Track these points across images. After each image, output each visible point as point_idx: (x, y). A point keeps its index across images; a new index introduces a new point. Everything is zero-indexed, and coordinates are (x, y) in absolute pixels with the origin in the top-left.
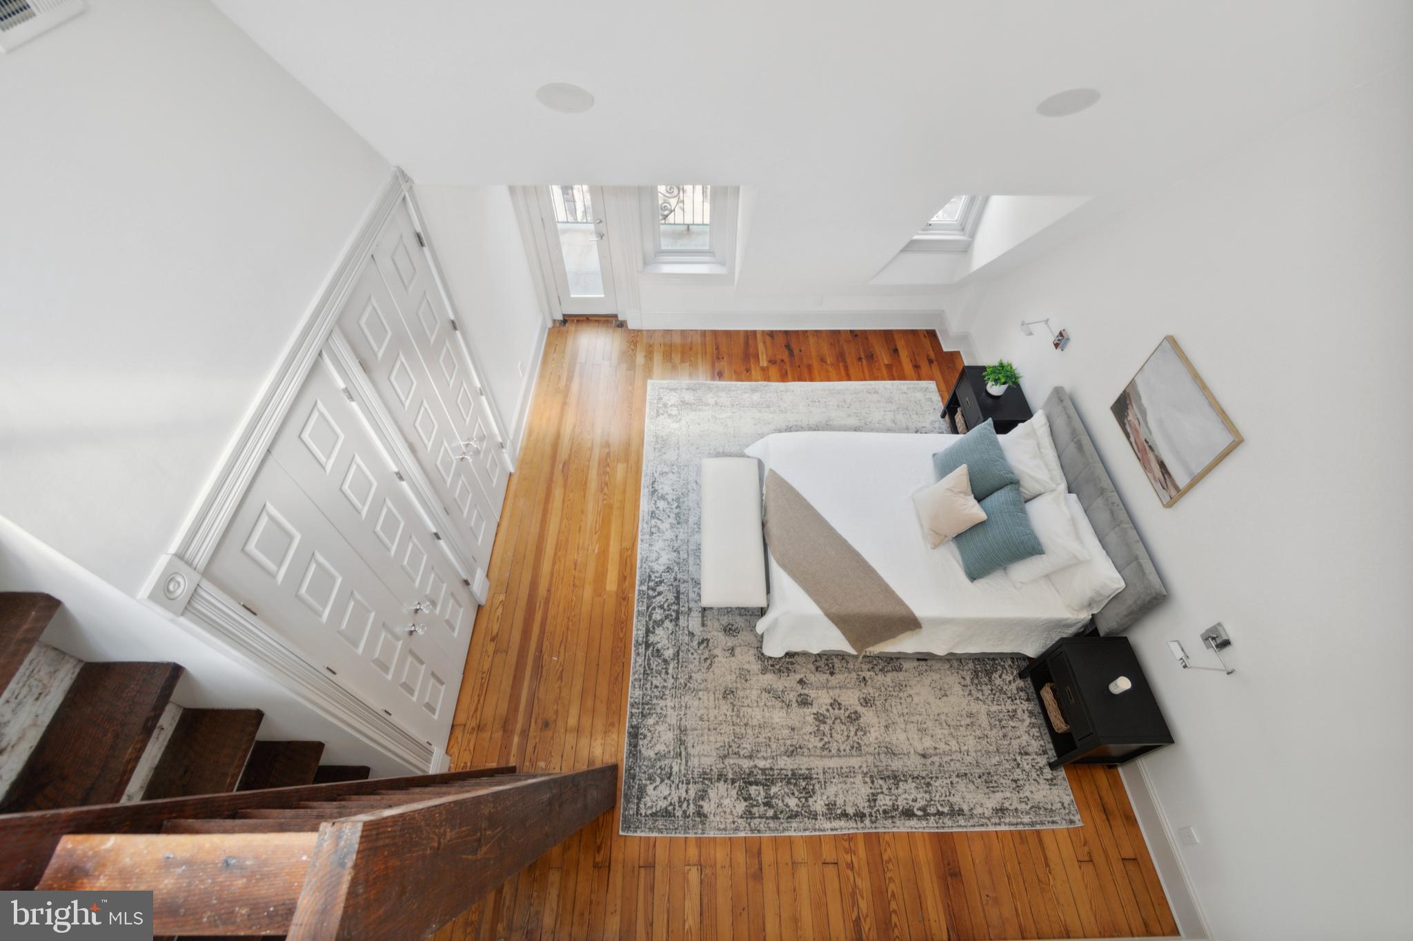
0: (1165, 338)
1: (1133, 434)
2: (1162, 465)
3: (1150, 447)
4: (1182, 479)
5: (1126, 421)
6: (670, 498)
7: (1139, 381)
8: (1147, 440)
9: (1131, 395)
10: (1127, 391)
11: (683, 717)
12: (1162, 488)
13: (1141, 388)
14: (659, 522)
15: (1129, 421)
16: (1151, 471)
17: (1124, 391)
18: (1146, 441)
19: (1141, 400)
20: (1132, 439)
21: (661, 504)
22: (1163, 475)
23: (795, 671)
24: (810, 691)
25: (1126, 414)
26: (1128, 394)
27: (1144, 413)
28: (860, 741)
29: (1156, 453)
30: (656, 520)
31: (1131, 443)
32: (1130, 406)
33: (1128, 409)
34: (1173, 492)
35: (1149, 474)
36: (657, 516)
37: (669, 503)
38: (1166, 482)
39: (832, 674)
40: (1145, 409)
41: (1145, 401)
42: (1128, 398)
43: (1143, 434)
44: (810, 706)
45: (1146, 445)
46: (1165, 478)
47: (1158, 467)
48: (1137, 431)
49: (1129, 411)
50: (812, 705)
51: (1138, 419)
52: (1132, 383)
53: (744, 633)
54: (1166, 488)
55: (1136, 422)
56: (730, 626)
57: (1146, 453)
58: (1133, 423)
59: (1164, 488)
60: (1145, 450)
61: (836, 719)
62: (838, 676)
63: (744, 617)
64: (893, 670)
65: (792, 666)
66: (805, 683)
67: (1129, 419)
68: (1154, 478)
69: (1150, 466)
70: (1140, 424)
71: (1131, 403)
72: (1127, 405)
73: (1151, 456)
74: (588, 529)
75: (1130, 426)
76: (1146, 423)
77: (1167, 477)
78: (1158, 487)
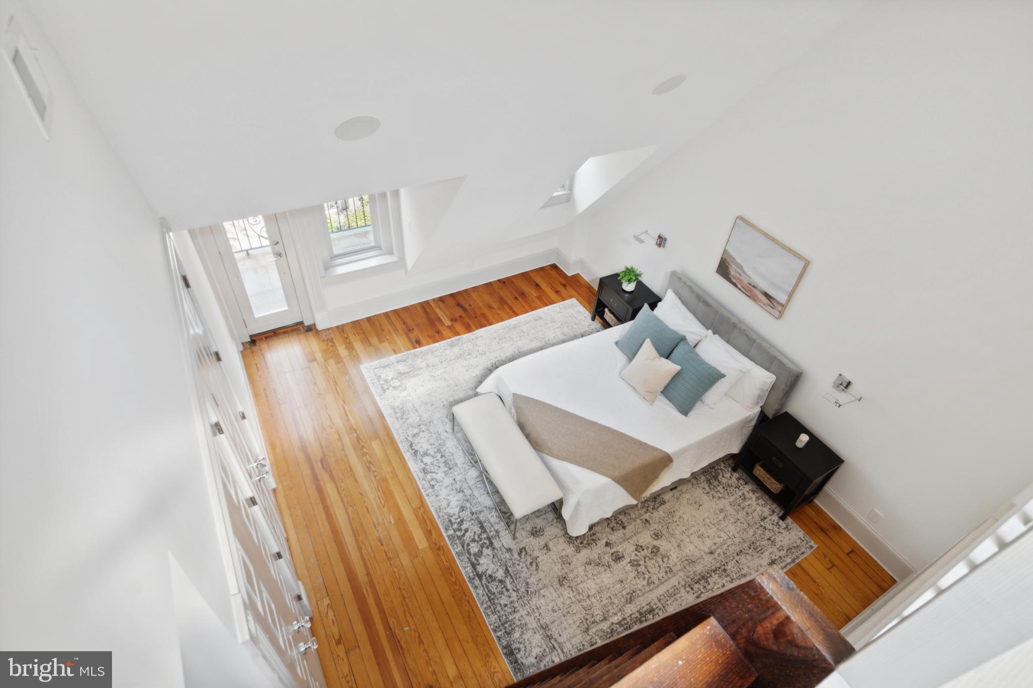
0: (737, 218)
1: (738, 283)
2: (766, 295)
3: (753, 286)
4: (781, 297)
5: (730, 276)
6: (431, 452)
7: (729, 249)
8: (750, 282)
9: (727, 259)
10: (724, 257)
11: (540, 617)
12: (771, 308)
13: (732, 252)
14: (434, 475)
15: (733, 276)
16: (760, 301)
17: (722, 258)
18: (749, 284)
19: (735, 260)
20: (739, 286)
21: (427, 460)
22: (769, 300)
23: (599, 539)
24: (618, 548)
25: (728, 272)
26: (725, 259)
27: (740, 267)
28: (668, 565)
29: (759, 288)
30: (430, 474)
31: (739, 289)
32: (729, 266)
33: (728, 268)
34: (780, 308)
35: (759, 303)
36: (429, 470)
37: (433, 457)
38: (772, 304)
39: (624, 528)
40: (741, 265)
41: (738, 260)
42: (726, 262)
43: (745, 280)
44: (623, 559)
45: (750, 286)
46: (771, 302)
47: (764, 296)
48: (740, 280)
49: (730, 270)
50: (624, 557)
51: (738, 272)
52: (725, 251)
53: (548, 529)
54: (773, 306)
55: (738, 275)
56: (535, 529)
57: (752, 291)
58: (736, 275)
59: (773, 308)
60: (751, 289)
61: (645, 558)
62: (629, 528)
63: (541, 517)
64: (660, 505)
65: (595, 536)
66: (611, 544)
67: (732, 274)
68: (764, 304)
69: (759, 298)
70: (740, 275)
71: (729, 264)
72: (727, 266)
73: (756, 292)
74: (375, 506)
75: (735, 278)
76: (745, 273)
77: (772, 300)
78: (769, 308)
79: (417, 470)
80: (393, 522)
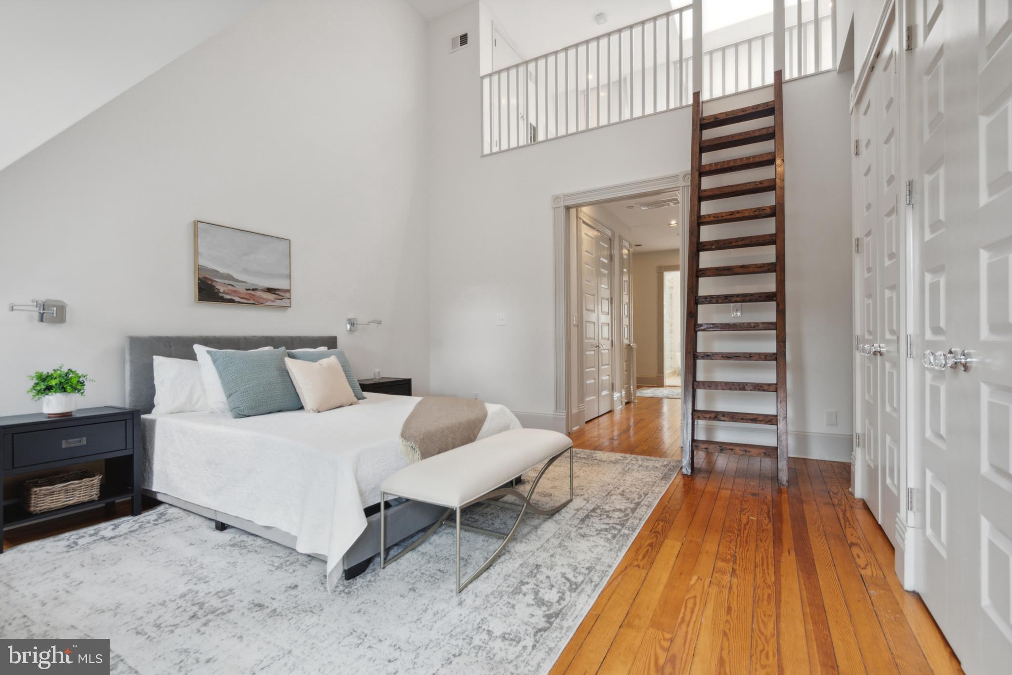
1: (235, 296)
2: (270, 290)
3: (253, 290)
4: (283, 284)
5: (221, 295)
6: (530, 598)
7: (205, 263)
8: (248, 288)
9: (207, 276)
10: (201, 277)
12: (280, 301)
13: (211, 265)
14: (570, 576)
15: (224, 292)
16: (267, 300)
17: (200, 279)
18: (247, 290)
19: (219, 272)
20: (237, 299)
21: (551, 596)
22: (275, 294)
25: (216, 291)
26: (205, 278)
27: (229, 277)
29: (260, 289)
30: (573, 579)
31: (239, 302)
32: (214, 284)
33: (215, 287)
34: (287, 295)
35: (267, 304)
36: (568, 584)
37: (536, 593)
38: (280, 295)
40: (228, 274)
41: (222, 270)
42: (207, 280)
43: (241, 288)
45: (248, 292)
46: (278, 294)
47: (268, 293)
48: (235, 292)
49: (216, 287)
51: (228, 284)
52: (200, 269)
55: (230, 287)
57: (254, 295)
58: (227, 290)
59: (281, 299)
60: (252, 294)
67: (222, 291)
68: (273, 301)
69: (263, 299)
70: (233, 286)
71: (213, 281)
72: (211, 285)
73: (259, 293)
74: (709, 611)
75: (227, 294)
76: (237, 281)
77: (277, 292)
78: (278, 303)
79: (584, 596)
80: (695, 578)
